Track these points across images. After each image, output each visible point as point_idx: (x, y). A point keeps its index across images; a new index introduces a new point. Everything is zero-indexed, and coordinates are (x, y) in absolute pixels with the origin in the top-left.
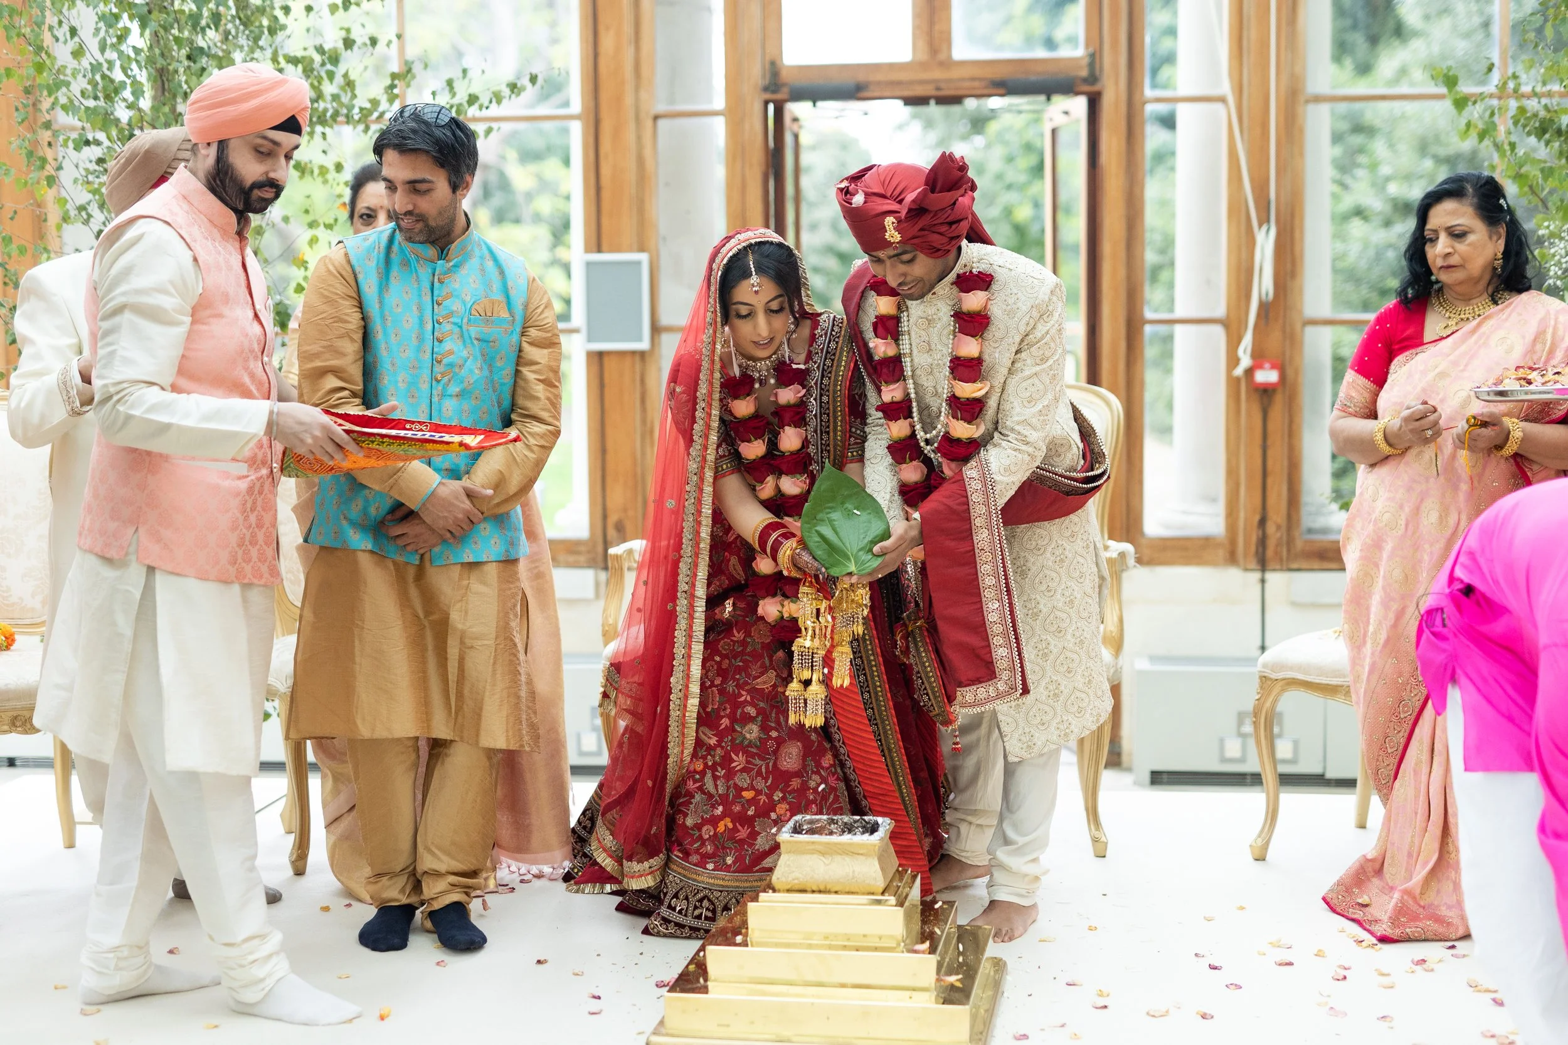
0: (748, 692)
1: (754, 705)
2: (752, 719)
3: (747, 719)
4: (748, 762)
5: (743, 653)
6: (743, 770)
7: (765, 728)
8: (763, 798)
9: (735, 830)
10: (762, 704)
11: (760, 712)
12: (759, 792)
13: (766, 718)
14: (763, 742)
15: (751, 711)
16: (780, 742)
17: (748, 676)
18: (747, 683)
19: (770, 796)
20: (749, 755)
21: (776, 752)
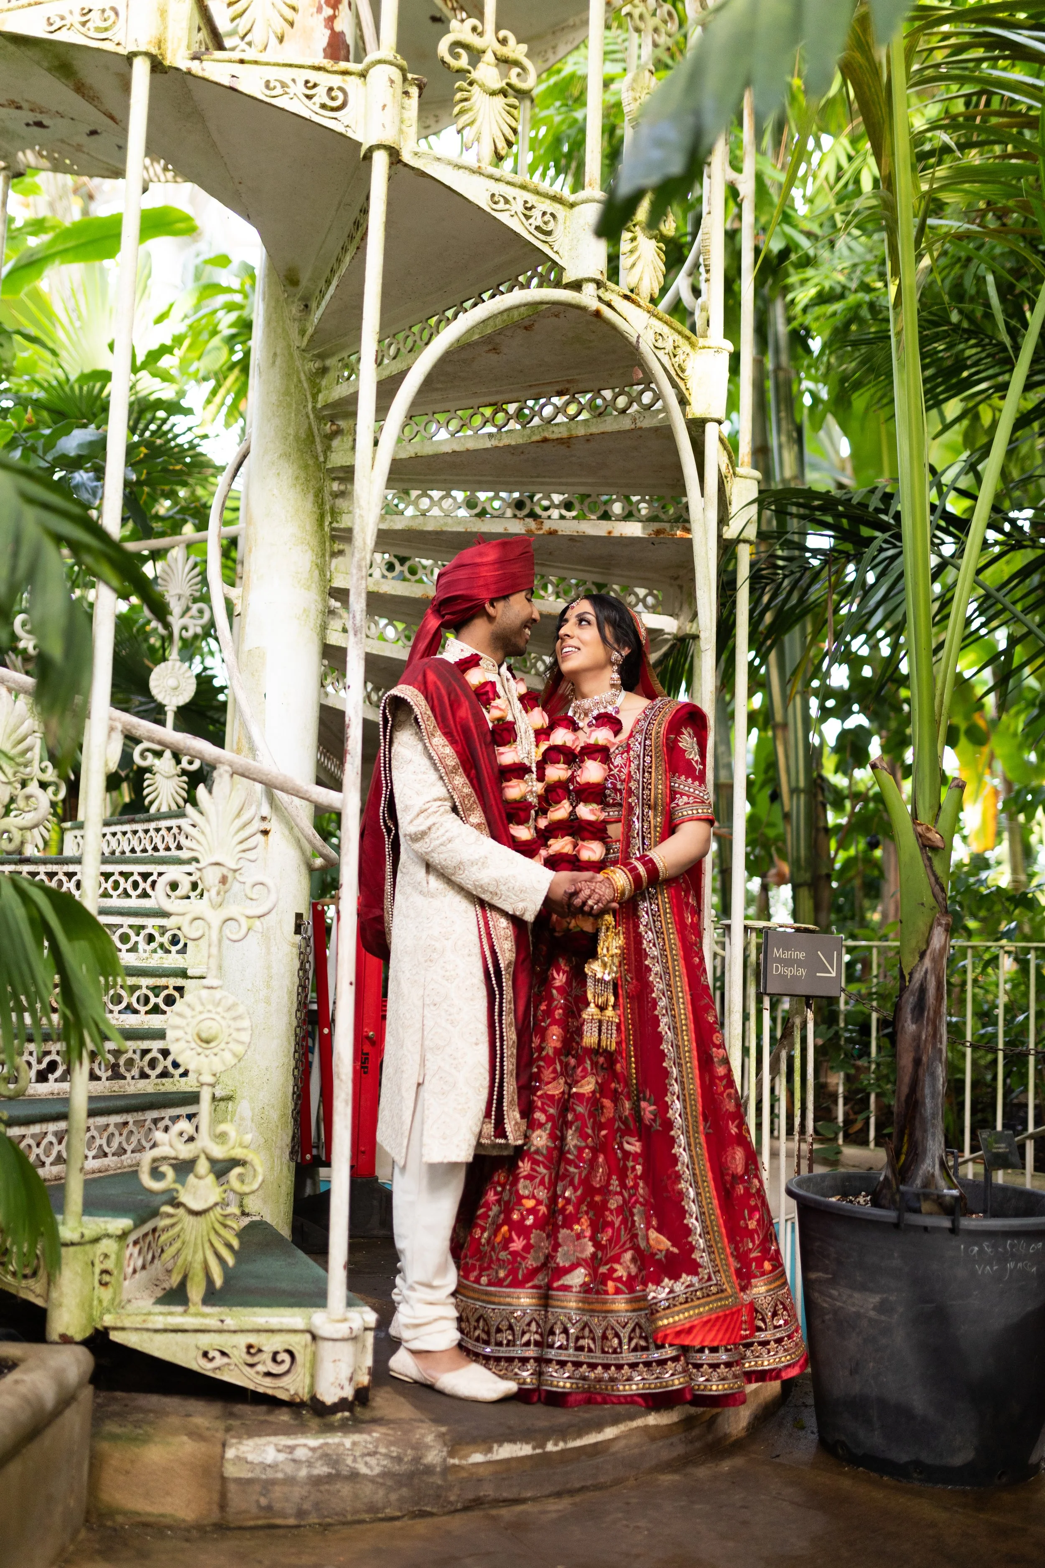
2: (541, 1126)
4: (532, 1169)
9: (510, 1240)
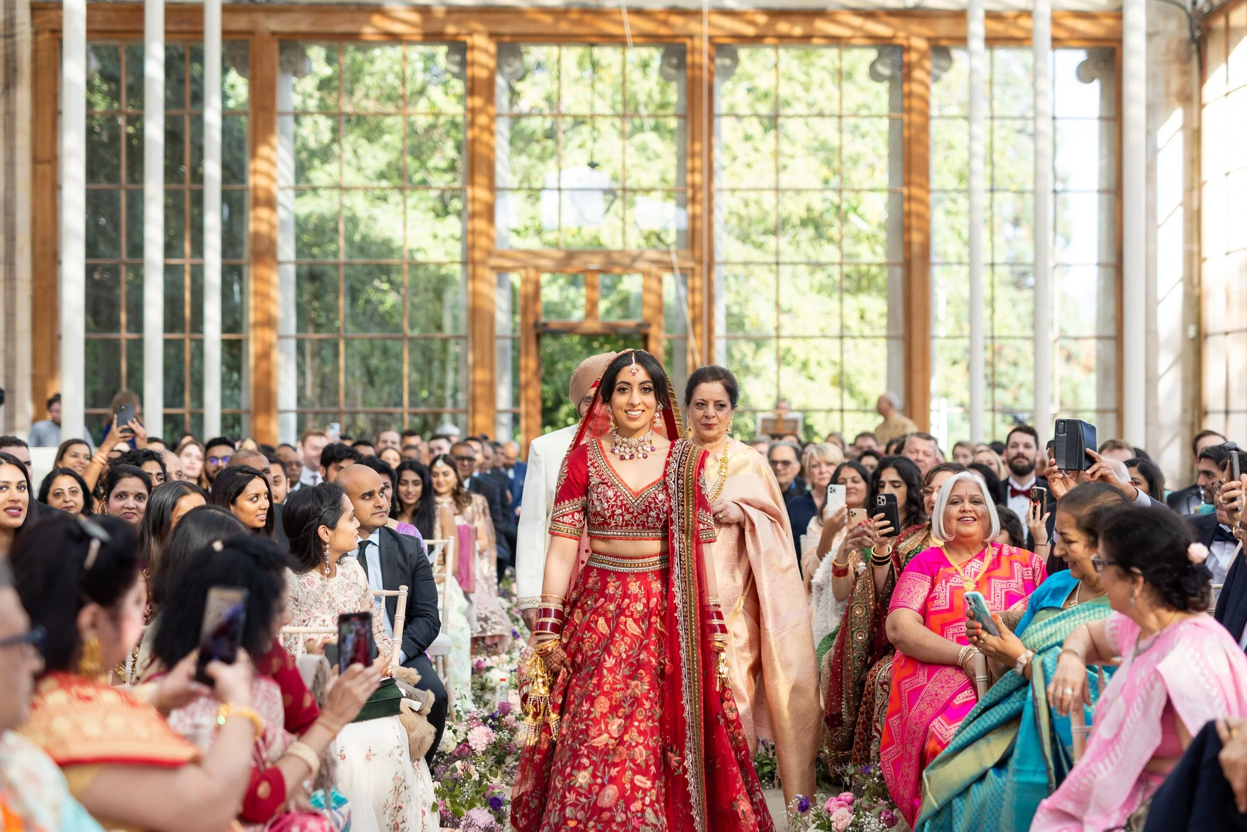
0: (587, 747)
1: (588, 757)
3: (581, 767)
5: (587, 719)
6: (571, 805)
7: (594, 776)
8: (581, 826)
10: (594, 758)
11: (593, 763)
12: (579, 822)
13: (596, 769)
14: (590, 786)
15: (585, 761)
16: (602, 786)
17: (588, 735)
18: (586, 741)
19: (586, 826)
20: (579, 794)
21: (597, 794)
